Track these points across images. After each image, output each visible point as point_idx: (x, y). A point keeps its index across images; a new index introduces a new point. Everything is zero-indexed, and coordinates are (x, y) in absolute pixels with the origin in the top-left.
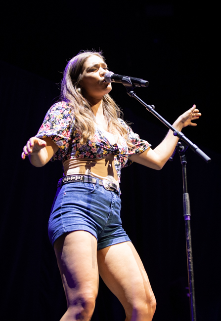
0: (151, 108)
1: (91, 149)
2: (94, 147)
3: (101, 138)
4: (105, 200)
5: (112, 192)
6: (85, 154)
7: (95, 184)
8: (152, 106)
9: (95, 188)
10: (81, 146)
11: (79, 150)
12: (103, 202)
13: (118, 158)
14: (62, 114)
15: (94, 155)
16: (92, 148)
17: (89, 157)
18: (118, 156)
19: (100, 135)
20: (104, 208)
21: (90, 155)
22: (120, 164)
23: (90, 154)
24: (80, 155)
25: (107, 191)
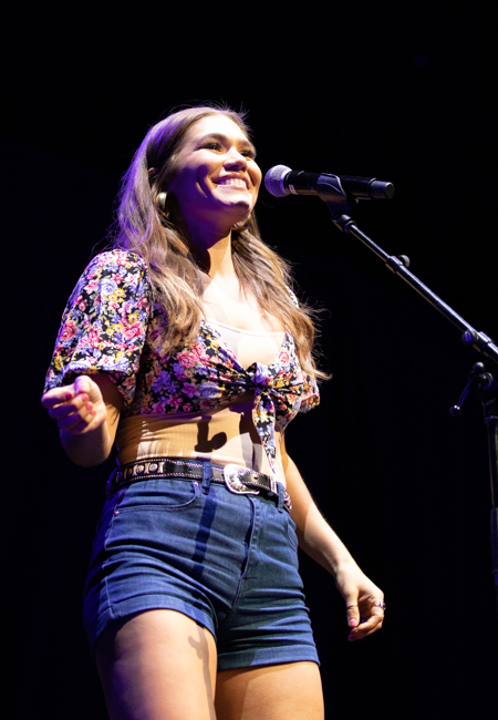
0: (401, 262)
1: (182, 386)
2: (189, 381)
3: (211, 353)
4: (229, 525)
5: (253, 500)
6: (169, 402)
7: (200, 480)
8: (402, 260)
9: (199, 492)
10: (154, 379)
11: (152, 391)
12: (223, 529)
13: (266, 404)
14: (120, 286)
15: (192, 404)
16: (185, 384)
17: (180, 409)
18: (264, 398)
19: (208, 343)
20: (228, 545)
21: (183, 404)
22: (273, 419)
23: (179, 400)
24: (155, 406)
25: (235, 498)
